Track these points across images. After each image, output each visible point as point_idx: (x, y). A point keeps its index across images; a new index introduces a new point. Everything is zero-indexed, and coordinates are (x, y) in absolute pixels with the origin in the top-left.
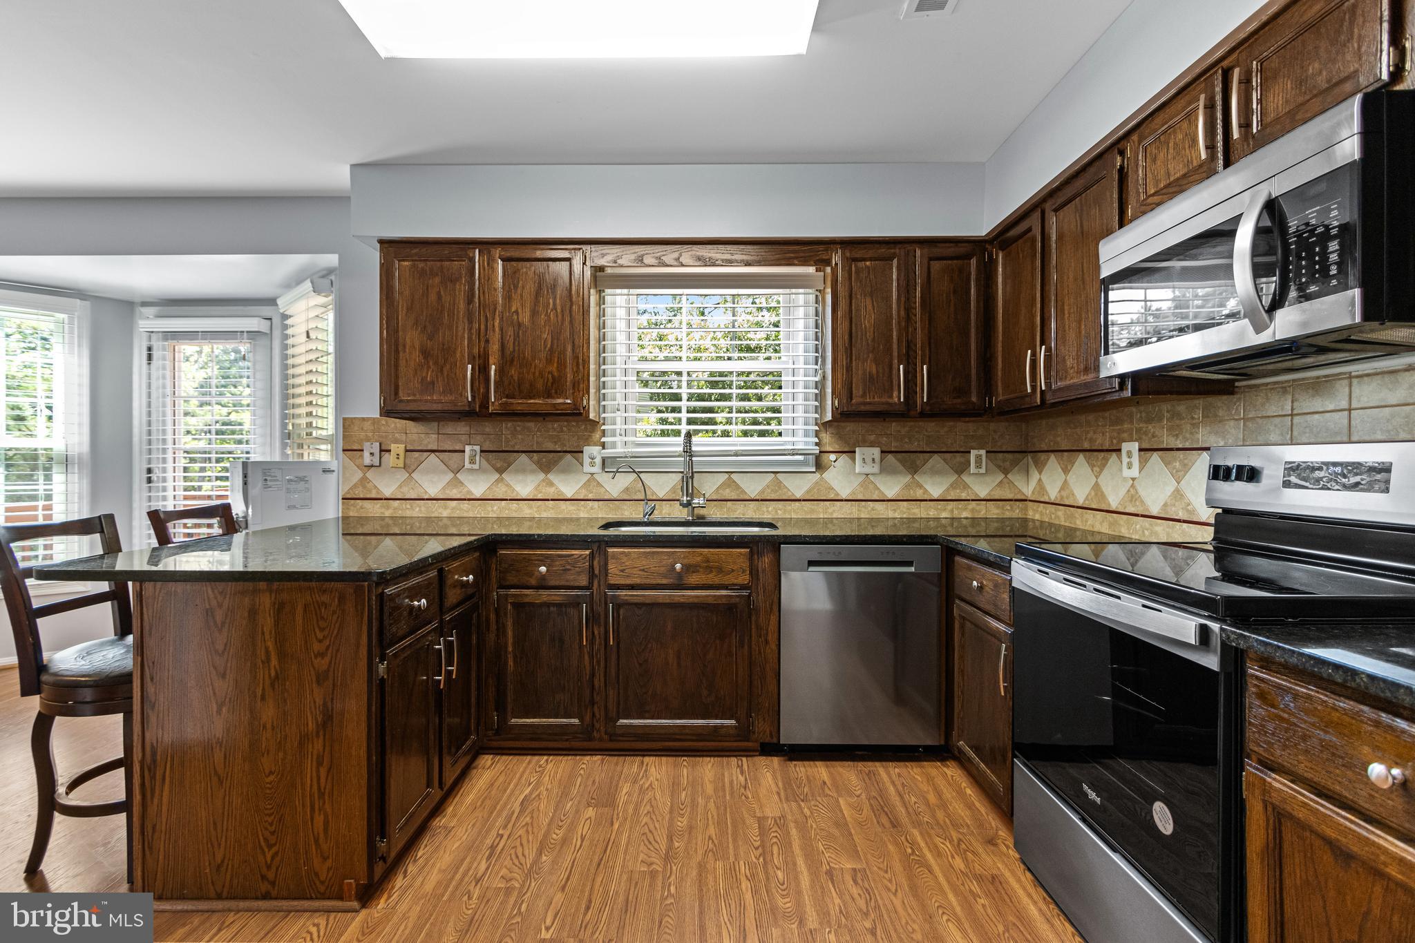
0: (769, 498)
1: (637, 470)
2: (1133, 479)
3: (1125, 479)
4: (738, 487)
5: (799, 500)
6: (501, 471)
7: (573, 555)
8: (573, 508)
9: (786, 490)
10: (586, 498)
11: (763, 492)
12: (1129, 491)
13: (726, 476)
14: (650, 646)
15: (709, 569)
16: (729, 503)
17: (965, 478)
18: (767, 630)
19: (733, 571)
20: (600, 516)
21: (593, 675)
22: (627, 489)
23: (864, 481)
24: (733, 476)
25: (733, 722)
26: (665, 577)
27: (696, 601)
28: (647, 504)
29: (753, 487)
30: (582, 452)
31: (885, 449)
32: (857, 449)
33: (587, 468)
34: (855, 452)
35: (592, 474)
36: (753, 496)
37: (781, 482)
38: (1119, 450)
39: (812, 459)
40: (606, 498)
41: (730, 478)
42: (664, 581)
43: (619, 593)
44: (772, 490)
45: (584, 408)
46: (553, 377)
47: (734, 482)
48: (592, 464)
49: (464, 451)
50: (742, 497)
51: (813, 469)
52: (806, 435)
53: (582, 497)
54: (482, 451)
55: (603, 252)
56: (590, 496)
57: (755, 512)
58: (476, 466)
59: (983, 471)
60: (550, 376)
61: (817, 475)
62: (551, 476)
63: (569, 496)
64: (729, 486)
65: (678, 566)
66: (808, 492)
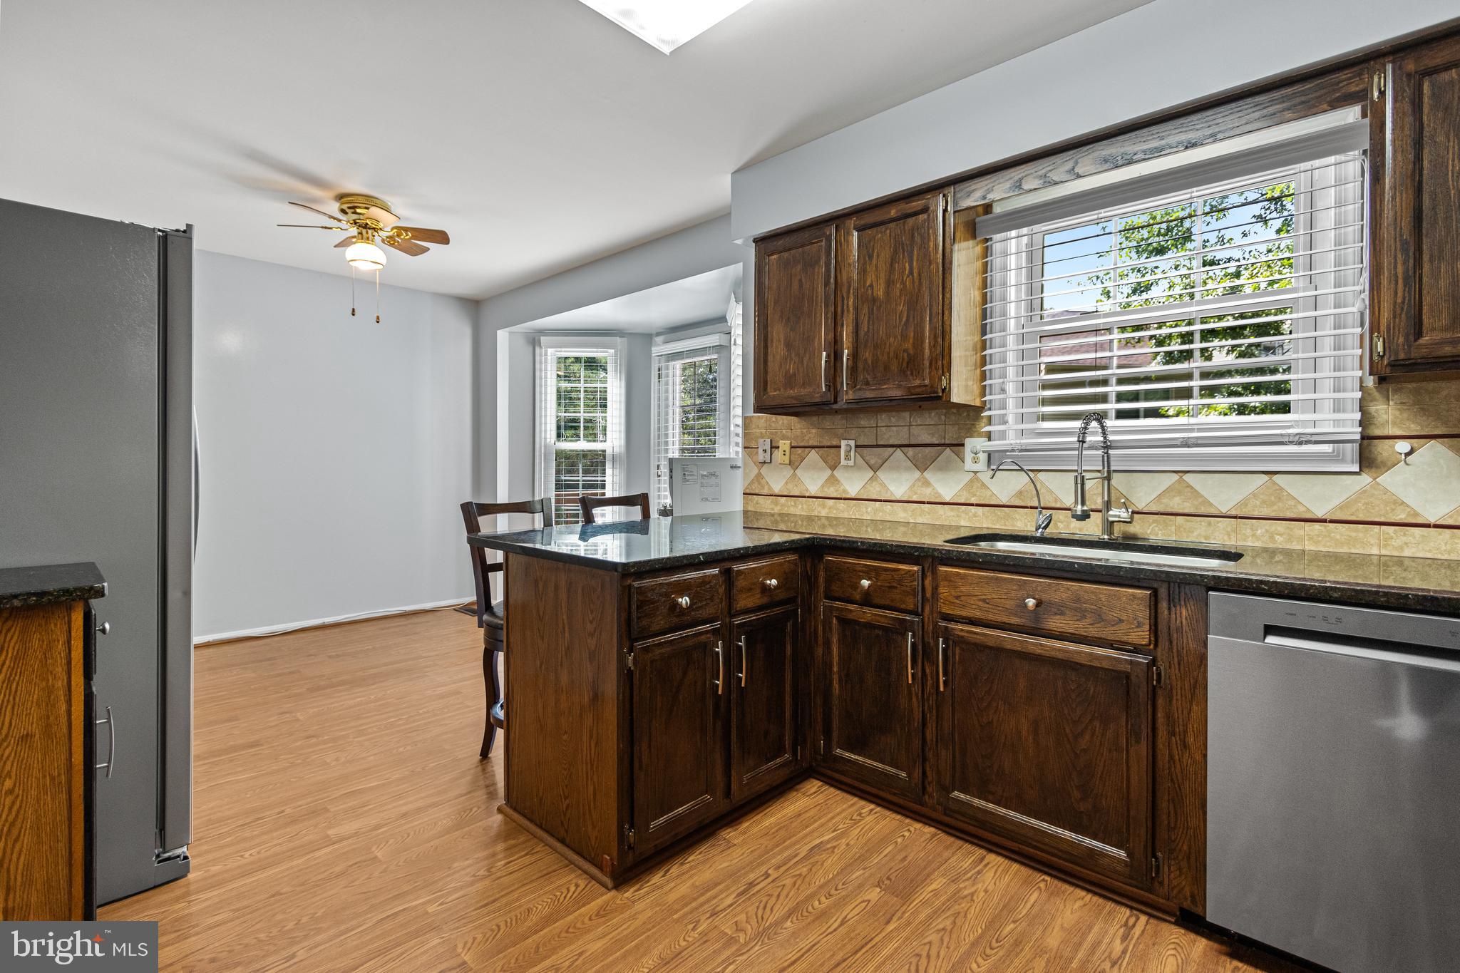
0: (1256, 514)
1: (1025, 468)
4: (1195, 494)
5: (1324, 521)
6: (875, 469)
7: (900, 569)
8: (952, 514)
9: (1292, 503)
10: (968, 502)
11: (1244, 503)
13: (1176, 477)
14: (994, 704)
15: (1081, 614)
16: (1179, 518)
18: (1185, 726)
19: (1121, 621)
20: (984, 526)
21: (924, 724)
22: (1020, 492)
24: (1187, 477)
25: (1122, 854)
27: (1060, 656)
28: (1041, 512)
29: (1224, 495)
30: (963, 445)
33: (969, 464)
35: (976, 473)
36: (1224, 510)
37: (1282, 489)
39: (1351, 450)
40: (992, 503)
41: (1181, 481)
42: (1013, 620)
43: (953, 625)
44: (1264, 502)
45: (943, 390)
46: (909, 355)
47: (1189, 486)
48: (975, 461)
49: (840, 447)
50: (1203, 510)
51: (1356, 468)
52: (1337, 409)
53: (962, 501)
54: (857, 446)
55: (968, 189)
56: (973, 500)
57: (1229, 535)
58: (851, 463)
60: (905, 355)
61: (1366, 479)
62: (927, 474)
63: (947, 499)
64: (1180, 493)
65: (1031, 602)
66: (1342, 507)
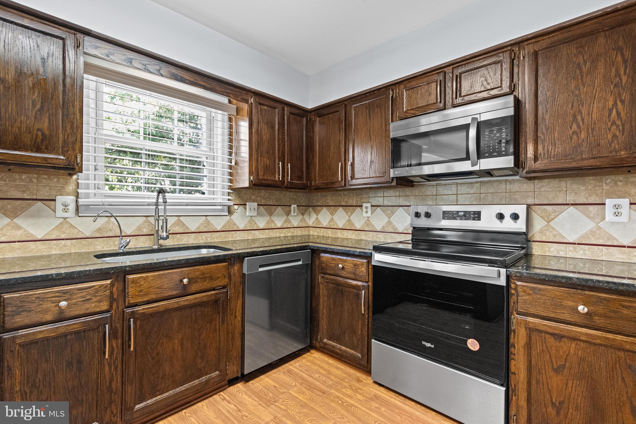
0: (202, 231)
1: (114, 215)
2: (368, 217)
3: (364, 217)
4: (184, 225)
5: (219, 231)
7: (94, 286)
8: (43, 247)
9: (212, 226)
10: (59, 238)
11: (199, 227)
12: (366, 222)
13: (177, 218)
14: (161, 342)
15: (204, 279)
16: (178, 235)
17: (289, 217)
18: (236, 309)
19: (219, 277)
20: (73, 251)
22: (100, 229)
23: (250, 220)
24: (181, 218)
25: (217, 372)
26: (175, 290)
28: (122, 238)
29: (193, 224)
30: (55, 200)
31: (259, 204)
32: (247, 203)
33: (60, 212)
34: (246, 205)
35: (65, 218)
36: (193, 230)
37: (209, 221)
38: (362, 206)
39: (226, 208)
40: (79, 237)
41: (179, 219)
42: (174, 293)
43: (137, 309)
44: (205, 226)
46: (43, 134)
47: (181, 222)
48: (65, 210)
50: (186, 231)
51: (227, 214)
52: (223, 195)
53: (54, 237)
56: (63, 236)
59: (296, 214)
60: (40, 133)
61: (228, 217)
62: (19, 220)
63: (39, 237)
64: (178, 225)
65: (185, 281)
66: (224, 227)
